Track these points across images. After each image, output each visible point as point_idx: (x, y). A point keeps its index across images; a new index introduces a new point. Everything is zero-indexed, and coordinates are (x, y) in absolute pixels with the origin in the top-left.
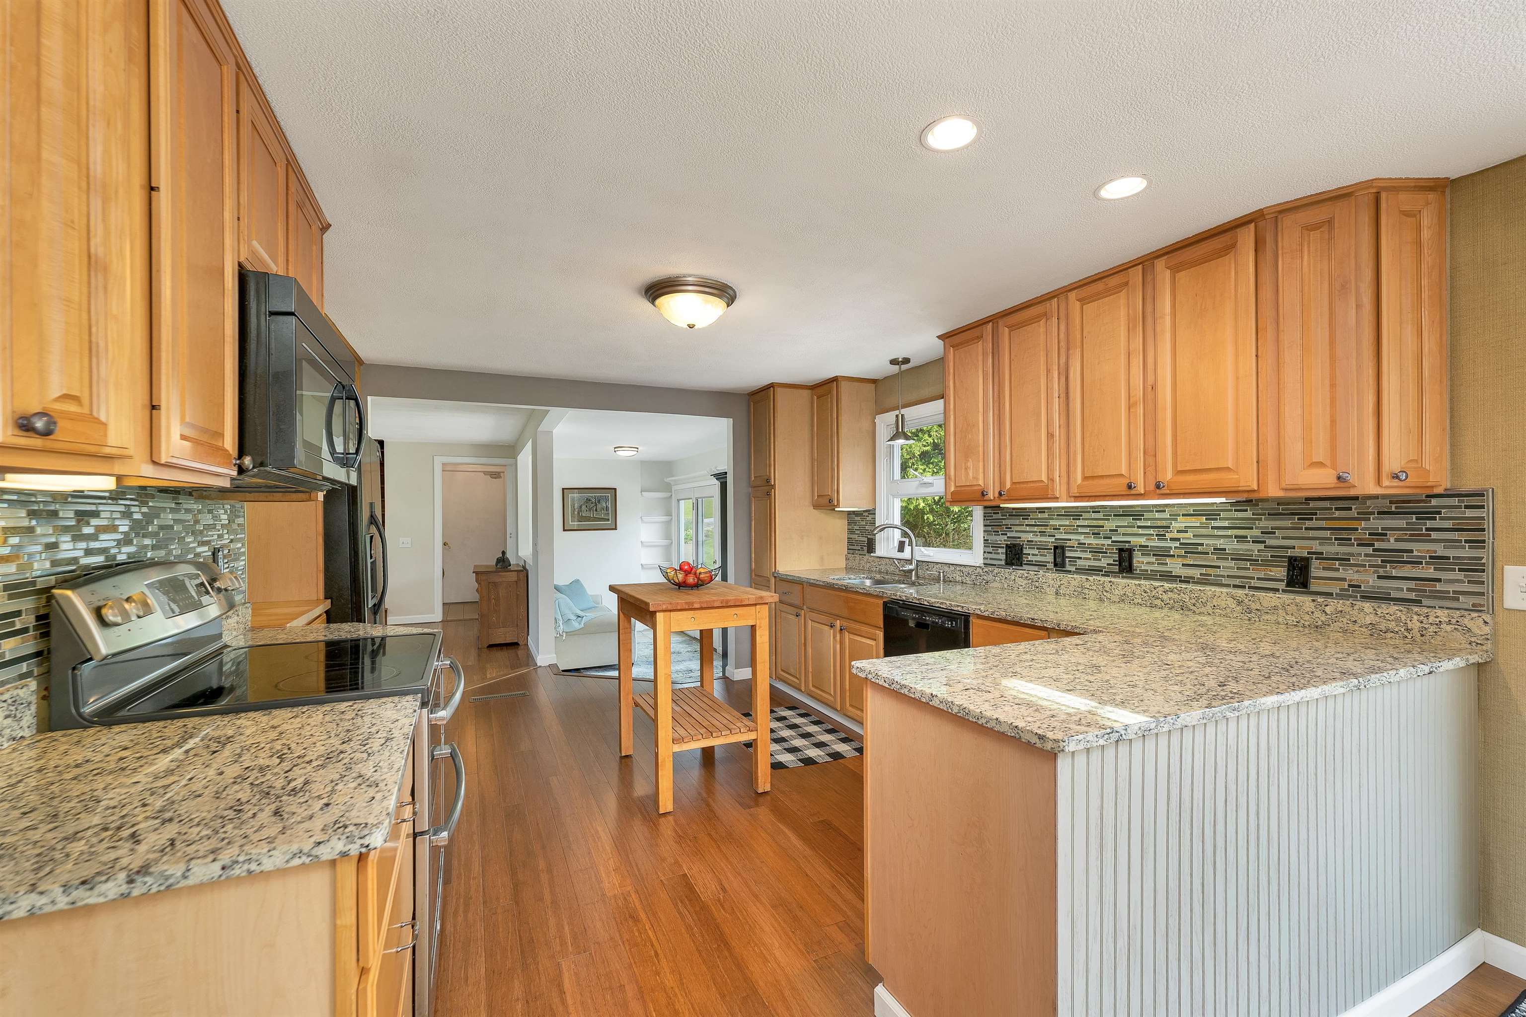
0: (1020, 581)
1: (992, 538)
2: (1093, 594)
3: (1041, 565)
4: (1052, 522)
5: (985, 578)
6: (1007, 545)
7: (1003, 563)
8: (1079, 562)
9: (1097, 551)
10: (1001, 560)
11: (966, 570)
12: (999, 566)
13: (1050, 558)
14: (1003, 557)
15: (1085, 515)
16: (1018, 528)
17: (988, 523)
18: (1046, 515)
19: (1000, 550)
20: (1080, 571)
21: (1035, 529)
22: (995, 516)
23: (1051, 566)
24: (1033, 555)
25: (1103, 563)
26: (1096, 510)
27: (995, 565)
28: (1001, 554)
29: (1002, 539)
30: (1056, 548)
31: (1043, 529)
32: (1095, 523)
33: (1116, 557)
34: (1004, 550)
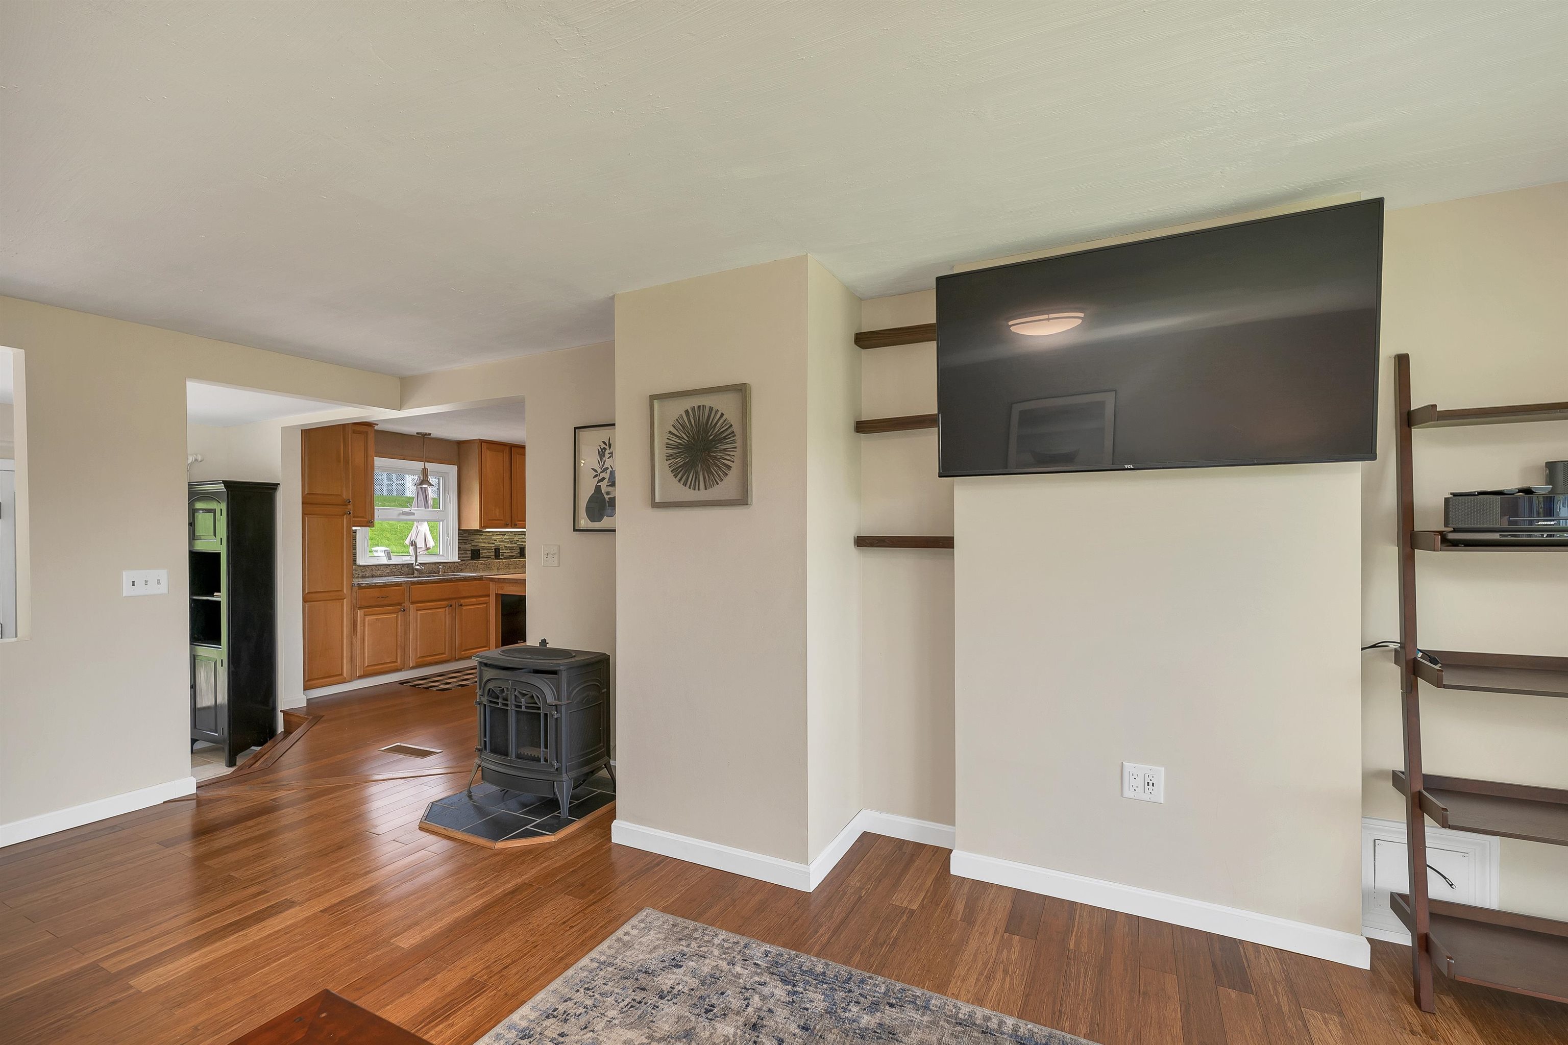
0: (480, 566)
1: (463, 546)
2: (512, 566)
3: (488, 557)
4: (493, 538)
5: (460, 567)
6: (472, 550)
7: (470, 558)
8: (505, 554)
9: (511, 548)
10: (468, 557)
11: (448, 565)
12: (468, 560)
13: (493, 554)
14: (470, 555)
15: (508, 534)
16: (477, 540)
17: (460, 538)
18: (490, 534)
19: (468, 552)
20: (505, 558)
21: (486, 541)
22: (465, 535)
23: (493, 557)
24: (485, 553)
25: (514, 554)
26: (511, 532)
27: (465, 560)
28: (469, 554)
29: (468, 547)
30: (495, 549)
31: (489, 541)
32: (511, 537)
33: (519, 550)
34: (470, 552)
